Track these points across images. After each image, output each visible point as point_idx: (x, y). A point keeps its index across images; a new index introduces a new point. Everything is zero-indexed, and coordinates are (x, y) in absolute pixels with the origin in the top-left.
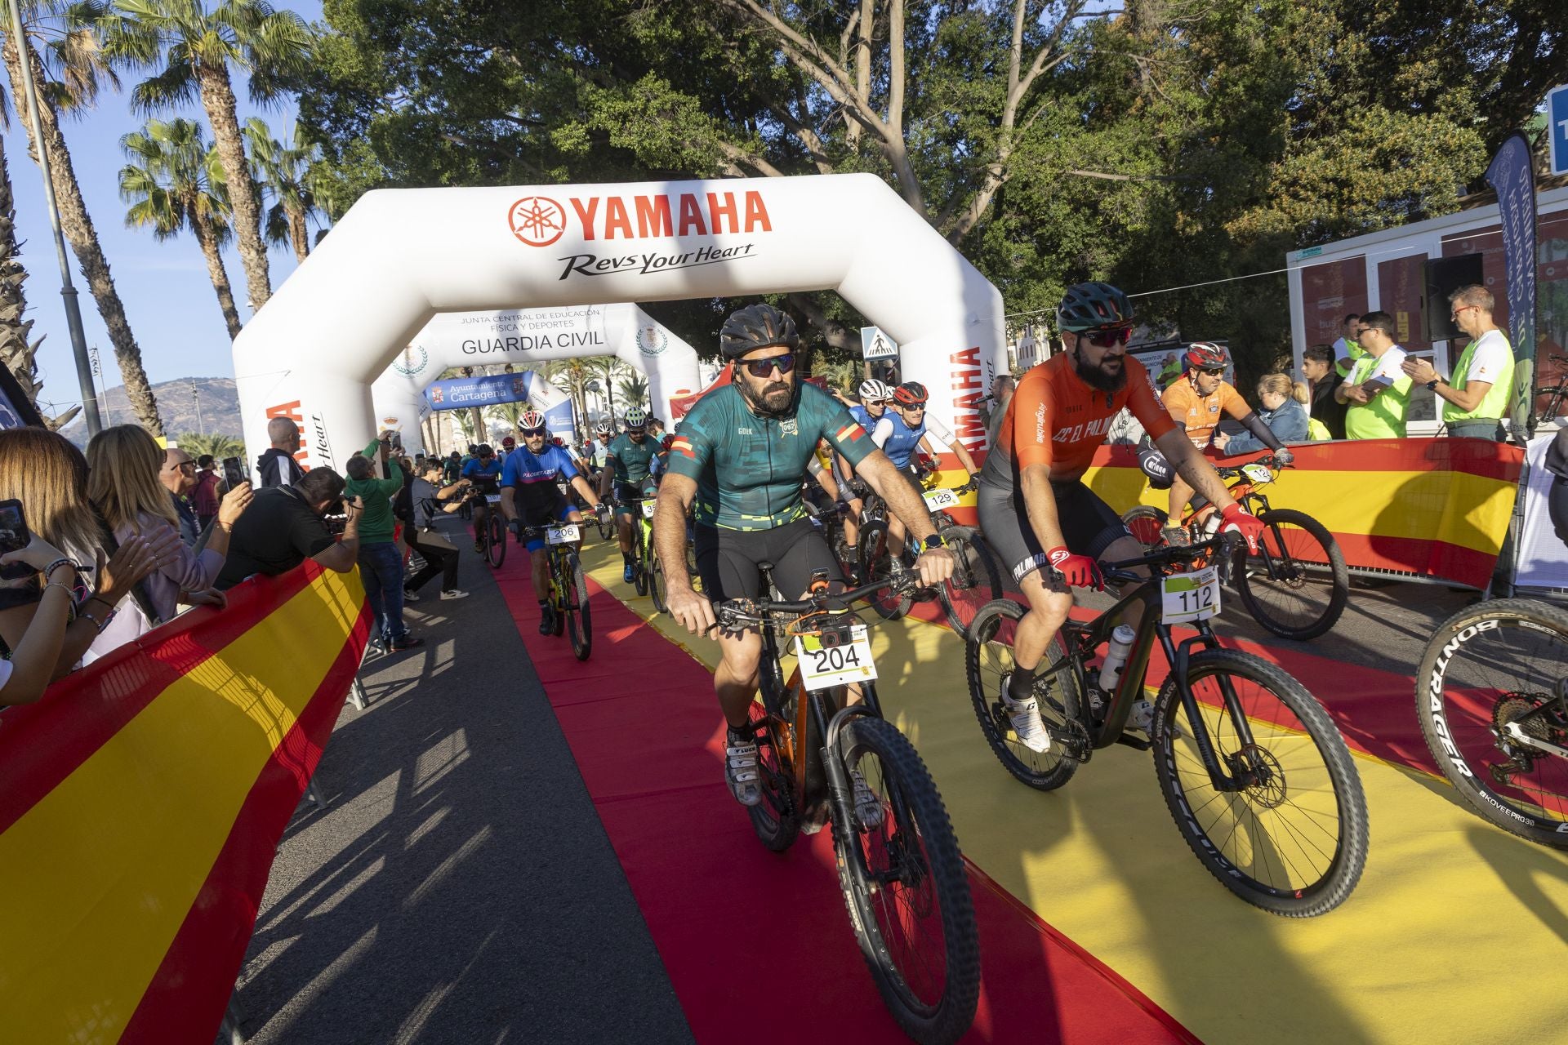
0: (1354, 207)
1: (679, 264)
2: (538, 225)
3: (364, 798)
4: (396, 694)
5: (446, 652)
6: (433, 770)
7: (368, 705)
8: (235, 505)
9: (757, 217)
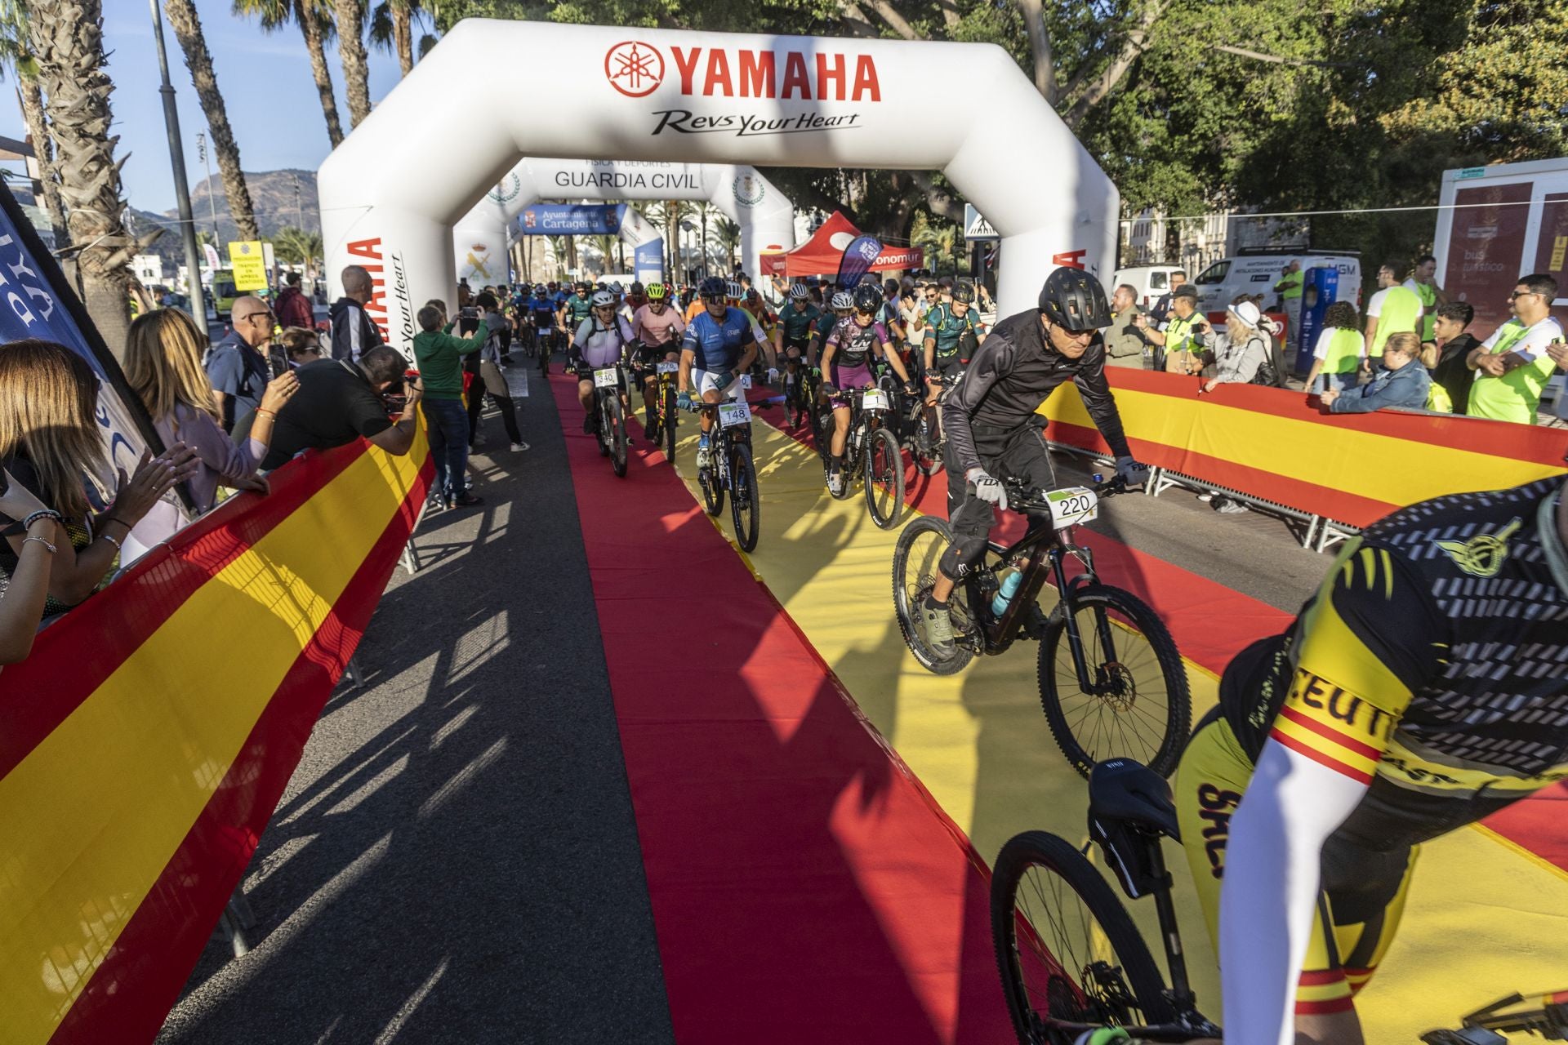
0: (1532, 111)
1: (779, 129)
2: (635, 74)
3: (400, 680)
4: (448, 560)
5: (502, 514)
6: (470, 657)
7: (420, 568)
8: (280, 395)
9: (866, 85)
